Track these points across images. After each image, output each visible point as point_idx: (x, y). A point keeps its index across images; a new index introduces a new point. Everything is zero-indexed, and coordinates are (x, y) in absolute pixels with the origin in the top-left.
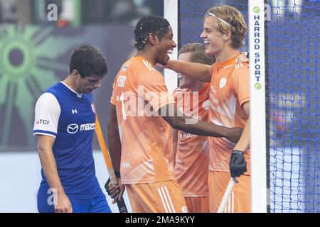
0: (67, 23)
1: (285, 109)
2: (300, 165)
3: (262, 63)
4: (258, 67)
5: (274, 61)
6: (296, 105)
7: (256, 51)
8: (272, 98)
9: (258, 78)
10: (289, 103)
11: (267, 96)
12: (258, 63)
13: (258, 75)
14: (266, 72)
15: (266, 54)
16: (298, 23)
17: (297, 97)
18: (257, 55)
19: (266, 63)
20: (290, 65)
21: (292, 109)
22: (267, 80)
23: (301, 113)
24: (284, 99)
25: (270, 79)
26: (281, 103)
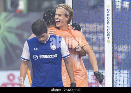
0: (21, 12)
1: (121, 52)
2: (128, 78)
3: (110, 31)
4: (108, 33)
5: (116, 30)
6: (126, 50)
7: (108, 25)
8: (115, 47)
9: (109, 37)
10: (123, 50)
11: (113, 46)
12: (108, 31)
13: (108, 36)
14: (112, 35)
15: (112, 27)
16: (127, 12)
17: (127, 47)
18: (108, 27)
19: (112, 31)
20: (124, 32)
21: (124, 52)
22: (113, 39)
23: (128, 54)
24: (121, 47)
25: (114, 38)
26: (119, 49)
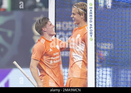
0: (5, 10)
1: (103, 50)
2: (110, 76)
3: (93, 29)
4: (91, 31)
5: (99, 28)
6: (109, 48)
7: (91, 23)
8: (98, 45)
9: (91, 35)
10: (105, 47)
11: (95, 44)
12: (91, 29)
13: (91, 34)
14: (95, 33)
15: (95, 25)
16: (109, 11)
17: (109, 45)
18: (91, 25)
19: (95, 29)
20: (106, 30)
21: (107, 50)
22: (95, 36)
23: (111, 52)
24: (103, 45)
25: (97, 36)
26: (102, 47)
